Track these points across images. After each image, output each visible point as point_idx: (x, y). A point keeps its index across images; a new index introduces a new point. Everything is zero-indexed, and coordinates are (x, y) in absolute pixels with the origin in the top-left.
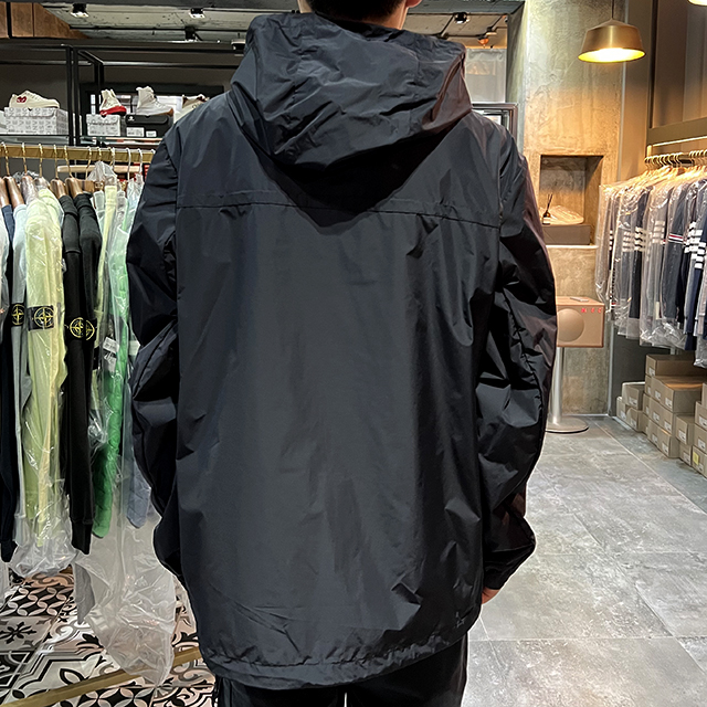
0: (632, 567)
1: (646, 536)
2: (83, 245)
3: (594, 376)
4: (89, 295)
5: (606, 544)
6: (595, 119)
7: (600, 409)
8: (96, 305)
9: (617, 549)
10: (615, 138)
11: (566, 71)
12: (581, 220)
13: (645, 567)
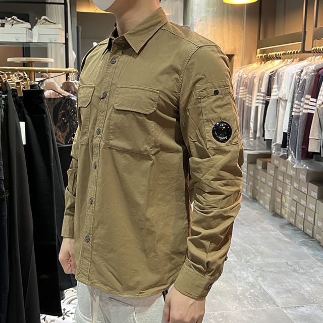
0: (256, 271)
9: (247, 261)
10: (240, 45)
11: (215, 9)
13: (263, 271)
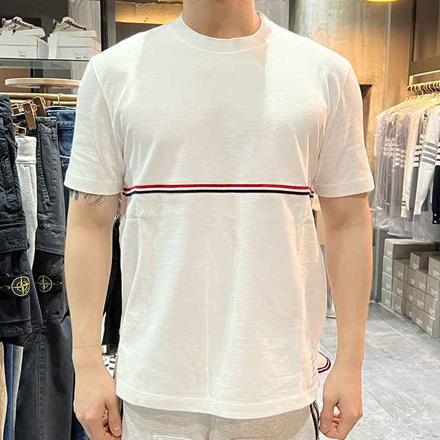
0: (423, 437)
1: (428, 407)
5: (397, 416)
6: (365, 53)
9: (407, 421)
11: (342, 11)
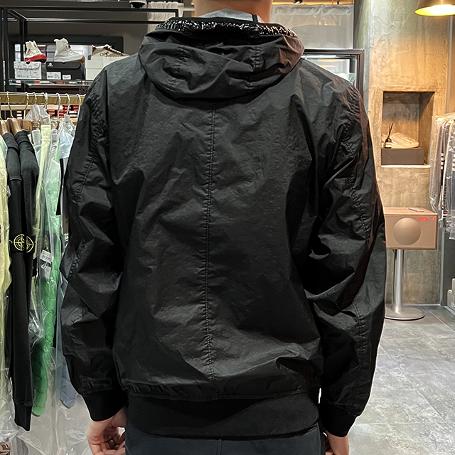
2: (24, 174)
3: (429, 273)
4: (29, 215)
6: (427, 62)
7: (434, 299)
8: (35, 223)
10: (444, 77)
11: (403, 23)
12: (416, 144)
